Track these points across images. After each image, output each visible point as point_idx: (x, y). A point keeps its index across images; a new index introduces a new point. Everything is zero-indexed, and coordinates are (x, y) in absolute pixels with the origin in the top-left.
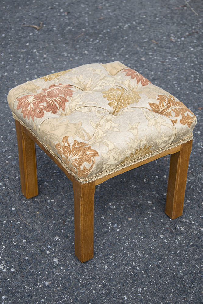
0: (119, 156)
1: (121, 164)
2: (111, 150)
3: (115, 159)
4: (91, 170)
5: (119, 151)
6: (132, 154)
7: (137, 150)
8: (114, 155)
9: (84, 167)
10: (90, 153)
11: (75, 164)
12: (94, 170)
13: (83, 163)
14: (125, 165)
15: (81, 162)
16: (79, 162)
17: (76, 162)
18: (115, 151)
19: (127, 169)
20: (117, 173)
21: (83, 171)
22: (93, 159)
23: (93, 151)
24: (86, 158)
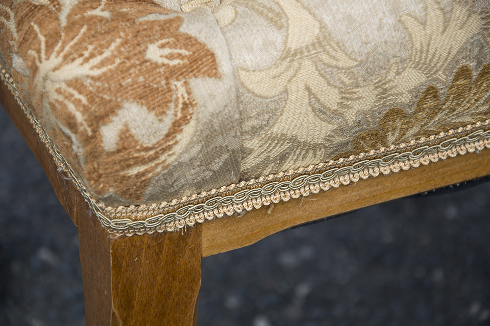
0: (346, 94)
1: (357, 149)
2: (298, 52)
3: (321, 111)
4: (168, 159)
5: (344, 62)
6: (431, 92)
7: (464, 72)
8: (318, 84)
9: (125, 136)
10: (171, 57)
11: (71, 107)
12: (186, 158)
13: (119, 107)
14: (387, 158)
15: (104, 102)
16: (91, 100)
17: (77, 96)
18: (324, 57)
19: (403, 183)
20: (340, 198)
21: (118, 157)
22: (182, 91)
23: (186, 47)
24: (141, 79)
